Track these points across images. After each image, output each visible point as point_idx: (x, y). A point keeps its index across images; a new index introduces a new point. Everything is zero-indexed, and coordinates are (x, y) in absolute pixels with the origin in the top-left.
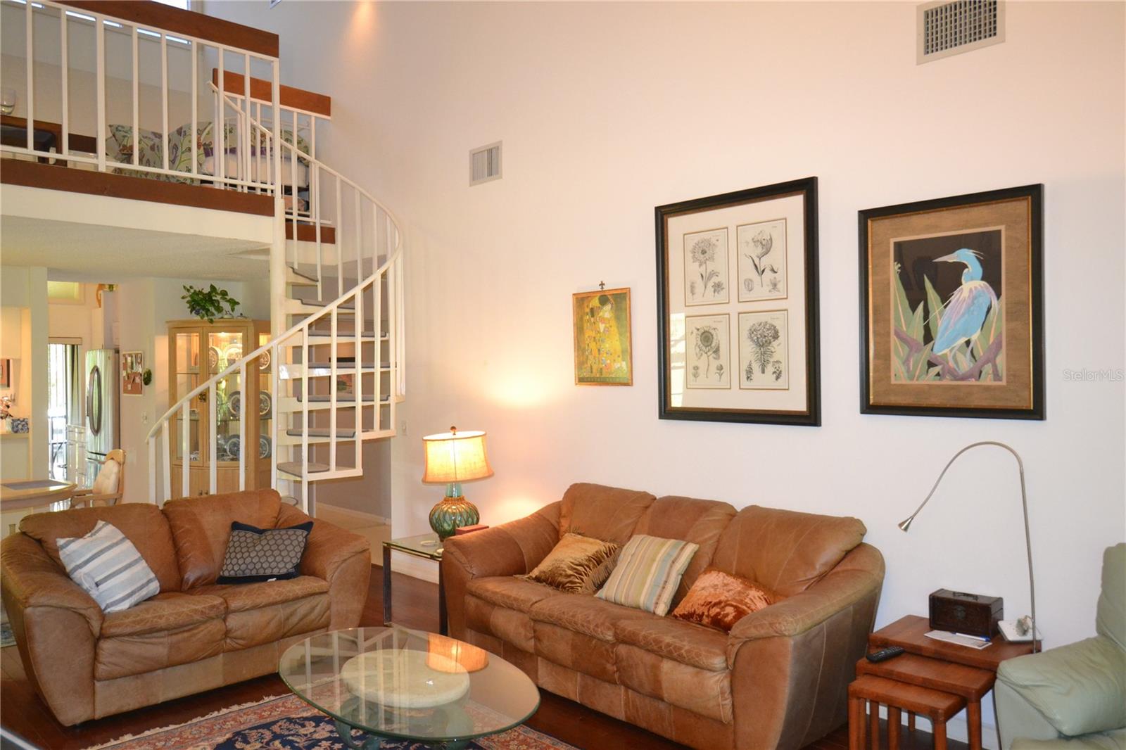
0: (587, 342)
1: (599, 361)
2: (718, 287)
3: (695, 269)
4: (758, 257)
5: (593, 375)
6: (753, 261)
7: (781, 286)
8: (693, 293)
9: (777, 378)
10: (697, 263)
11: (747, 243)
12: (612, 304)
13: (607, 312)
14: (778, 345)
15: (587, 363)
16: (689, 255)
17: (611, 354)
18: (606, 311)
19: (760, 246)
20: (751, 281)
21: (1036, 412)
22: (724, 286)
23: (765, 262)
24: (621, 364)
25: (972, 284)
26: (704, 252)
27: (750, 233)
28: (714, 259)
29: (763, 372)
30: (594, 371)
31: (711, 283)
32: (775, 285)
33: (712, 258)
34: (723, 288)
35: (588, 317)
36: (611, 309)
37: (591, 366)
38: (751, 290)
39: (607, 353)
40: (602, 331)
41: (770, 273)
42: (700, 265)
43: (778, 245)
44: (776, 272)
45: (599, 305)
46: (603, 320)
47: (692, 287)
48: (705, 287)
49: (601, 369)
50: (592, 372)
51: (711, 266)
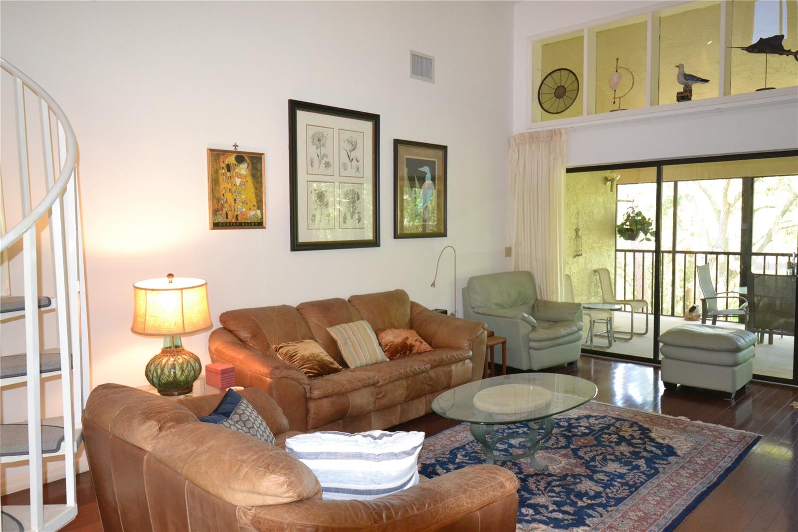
0: (222, 193)
1: (235, 209)
2: (327, 165)
3: (313, 149)
4: (350, 151)
5: (228, 221)
6: (347, 153)
7: (361, 170)
8: (312, 166)
9: (359, 222)
10: (315, 146)
11: (344, 141)
12: (248, 164)
13: (243, 169)
14: (360, 203)
15: (222, 211)
16: (310, 140)
17: (247, 204)
18: (242, 169)
19: (351, 145)
20: (346, 164)
21: (444, 235)
22: (331, 164)
23: (353, 155)
24: (256, 212)
25: (428, 182)
26: (319, 140)
27: (346, 136)
28: (325, 147)
29: (352, 218)
30: (230, 217)
31: (323, 162)
32: (358, 169)
33: (324, 145)
34: (330, 166)
35: (223, 171)
36: (248, 167)
37: (227, 214)
38: (346, 170)
39: (243, 203)
40: (238, 184)
41: (356, 162)
42: (317, 148)
43: (359, 146)
44: (358, 162)
45: (235, 162)
46: (239, 176)
47: (312, 162)
48: (320, 163)
49: (237, 216)
50: (227, 218)
51: (323, 150)
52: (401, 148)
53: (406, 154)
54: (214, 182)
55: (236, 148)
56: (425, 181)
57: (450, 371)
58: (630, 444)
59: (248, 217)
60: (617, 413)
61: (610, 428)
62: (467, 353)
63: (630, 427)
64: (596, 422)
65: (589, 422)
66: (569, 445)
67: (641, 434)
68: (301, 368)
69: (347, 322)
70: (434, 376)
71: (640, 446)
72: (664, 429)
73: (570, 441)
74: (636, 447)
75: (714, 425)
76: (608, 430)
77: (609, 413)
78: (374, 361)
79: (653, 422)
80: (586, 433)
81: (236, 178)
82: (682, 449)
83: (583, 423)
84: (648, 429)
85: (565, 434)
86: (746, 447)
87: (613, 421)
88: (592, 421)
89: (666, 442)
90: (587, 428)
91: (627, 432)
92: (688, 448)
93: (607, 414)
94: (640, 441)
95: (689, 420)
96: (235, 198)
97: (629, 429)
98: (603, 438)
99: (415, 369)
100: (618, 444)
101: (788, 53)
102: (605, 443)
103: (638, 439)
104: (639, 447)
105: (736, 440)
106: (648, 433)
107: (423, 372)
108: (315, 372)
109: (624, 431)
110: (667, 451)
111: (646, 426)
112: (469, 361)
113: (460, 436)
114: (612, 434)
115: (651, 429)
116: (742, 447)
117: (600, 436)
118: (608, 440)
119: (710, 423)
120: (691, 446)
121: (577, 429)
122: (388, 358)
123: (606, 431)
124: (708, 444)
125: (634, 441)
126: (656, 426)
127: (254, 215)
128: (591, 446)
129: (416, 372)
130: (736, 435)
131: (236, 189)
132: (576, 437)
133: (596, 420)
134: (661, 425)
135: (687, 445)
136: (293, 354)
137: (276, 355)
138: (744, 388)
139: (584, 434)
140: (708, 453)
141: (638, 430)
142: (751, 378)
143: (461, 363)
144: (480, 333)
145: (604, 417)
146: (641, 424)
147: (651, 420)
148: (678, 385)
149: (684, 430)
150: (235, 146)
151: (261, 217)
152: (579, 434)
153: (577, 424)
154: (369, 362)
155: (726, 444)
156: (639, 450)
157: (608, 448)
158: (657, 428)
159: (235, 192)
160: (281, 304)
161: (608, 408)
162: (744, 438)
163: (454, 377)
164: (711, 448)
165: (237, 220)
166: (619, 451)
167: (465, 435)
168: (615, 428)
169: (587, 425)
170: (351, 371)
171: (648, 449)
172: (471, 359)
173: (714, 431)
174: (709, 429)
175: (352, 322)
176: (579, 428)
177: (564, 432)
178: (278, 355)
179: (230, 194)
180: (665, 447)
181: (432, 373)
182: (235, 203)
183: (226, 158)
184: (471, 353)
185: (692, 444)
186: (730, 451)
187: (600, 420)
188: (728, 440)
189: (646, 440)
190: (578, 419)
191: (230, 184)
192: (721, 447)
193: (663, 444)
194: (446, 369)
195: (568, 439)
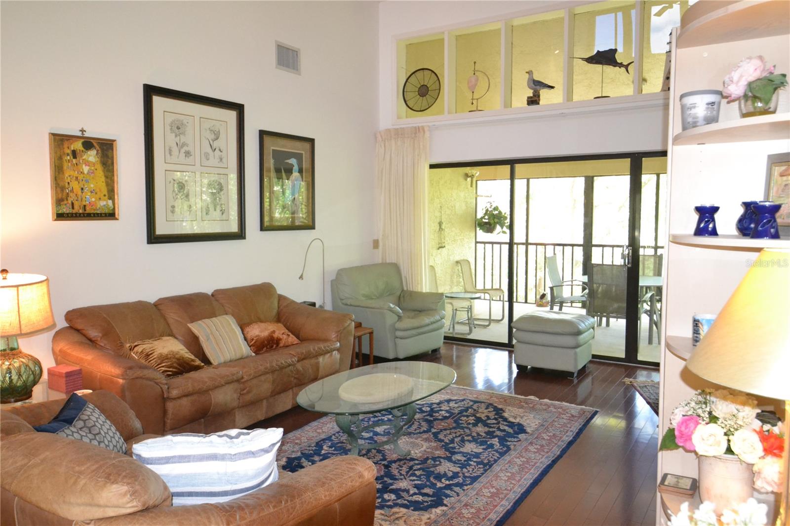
0: (67, 181)
1: (82, 199)
2: (188, 154)
3: (171, 139)
4: (212, 140)
5: (74, 211)
6: (209, 142)
7: (224, 160)
8: (171, 155)
9: (223, 214)
10: (174, 134)
11: (206, 129)
12: (98, 151)
13: (92, 156)
14: (224, 194)
15: (67, 200)
16: (168, 128)
17: (96, 193)
18: (90, 156)
19: (213, 134)
20: (208, 153)
21: (312, 227)
22: (191, 154)
23: (216, 144)
24: (107, 202)
25: (296, 174)
26: (178, 128)
27: (207, 125)
28: (185, 135)
29: (215, 210)
30: (76, 207)
31: (183, 150)
32: (221, 159)
33: (184, 133)
34: (191, 155)
35: (68, 158)
36: (97, 154)
37: (73, 204)
38: (208, 160)
39: (92, 192)
40: (86, 172)
41: (219, 151)
42: (176, 136)
43: (222, 136)
44: (222, 152)
45: (83, 149)
46: (87, 163)
47: (170, 151)
48: (180, 152)
49: (85, 206)
50: (73, 208)
51: (183, 139)
52: (267, 140)
53: (272, 145)
54: (58, 170)
55: (83, 134)
56: (292, 173)
57: (318, 363)
58: (486, 425)
59: (98, 208)
60: (475, 396)
61: (468, 410)
62: (335, 345)
63: (486, 409)
64: (456, 405)
65: (449, 406)
66: (430, 429)
67: (496, 415)
68: (158, 367)
69: (210, 317)
70: (301, 369)
71: (495, 425)
72: (516, 409)
73: (432, 425)
74: (491, 427)
75: (559, 403)
76: (466, 412)
77: (467, 396)
78: (238, 356)
79: (506, 403)
80: (446, 416)
81: (84, 166)
82: (530, 427)
83: (445, 407)
84: (501, 409)
85: (427, 419)
86: (585, 421)
87: (471, 403)
88: (452, 404)
89: (517, 421)
90: (447, 411)
91: (483, 413)
92: (536, 425)
93: (466, 398)
94: (494, 421)
95: (538, 399)
96: (82, 187)
97: (486, 411)
98: (461, 420)
99: (282, 363)
100: (475, 425)
101: (621, 65)
102: (463, 425)
103: (493, 419)
104: (494, 427)
105: (577, 415)
106: (501, 413)
107: (289, 365)
108: (174, 370)
109: (481, 413)
110: (518, 429)
111: (500, 407)
112: (337, 352)
113: (326, 428)
114: (470, 416)
115: (504, 409)
116: (582, 421)
117: (459, 419)
118: (466, 422)
119: (556, 401)
120: (539, 423)
121: (439, 413)
122: (254, 352)
123: (465, 414)
124: (553, 420)
125: (489, 422)
126: (509, 406)
127: (104, 205)
128: (451, 429)
129: (282, 365)
130: (577, 411)
131: (84, 177)
132: (437, 421)
133: (456, 403)
134: (513, 405)
135: (535, 422)
136: (150, 353)
137: (130, 353)
138: (584, 367)
139: (445, 418)
140: (553, 428)
141: (493, 411)
142: (590, 358)
143: (329, 354)
144: (347, 324)
145: (463, 400)
146: (496, 405)
147: (505, 400)
148: (529, 367)
149: (533, 409)
150: (83, 131)
151: (113, 207)
152: (440, 417)
153: (438, 409)
154: (234, 357)
155: (569, 419)
156: (494, 430)
157: (465, 430)
158: (510, 408)
159: (82, 180)
160: (137, 300)
161: (467, 392)
162: (584, 413)
163: (321, 370)
164: (556, 423)
165: (85, 210)
166: (476, 432)
167: (331, 426)
168: (473, 410)
169: (448, 408)
170: (213, 368)
171: (501, 428)
172: (338, 350)
173: (559, 408)
174: (555, 407)
175: (216, 317)
176: (440, 412)
177: (426, 417)
178: (132, 354)
179: (77, 182)
180: (516, 425)
181: (299, 366)
182: (82, 193)
183: (71, 144)
184: (338, 344)
185: (540, 421)
186: (572, 426)
187: (460, 403)
188: (570, 415)
189: (500, 419)
190: (438, 404)
191: (76, 173)
192: (565, 423)
193: (514, 423)
194: (313, 361)
195: (430, 423)
